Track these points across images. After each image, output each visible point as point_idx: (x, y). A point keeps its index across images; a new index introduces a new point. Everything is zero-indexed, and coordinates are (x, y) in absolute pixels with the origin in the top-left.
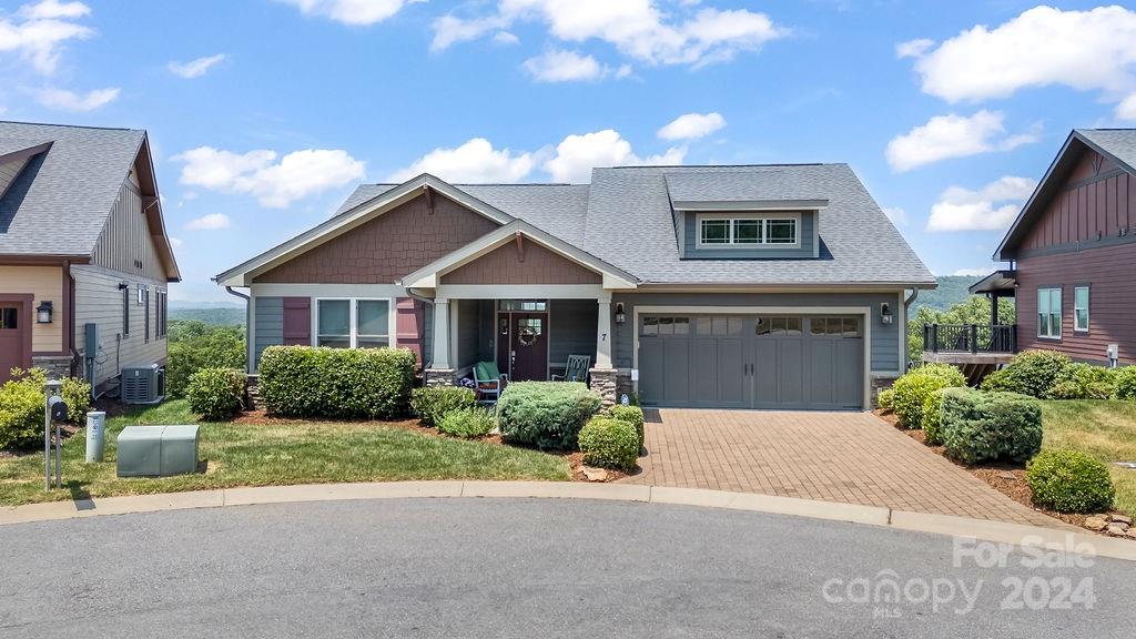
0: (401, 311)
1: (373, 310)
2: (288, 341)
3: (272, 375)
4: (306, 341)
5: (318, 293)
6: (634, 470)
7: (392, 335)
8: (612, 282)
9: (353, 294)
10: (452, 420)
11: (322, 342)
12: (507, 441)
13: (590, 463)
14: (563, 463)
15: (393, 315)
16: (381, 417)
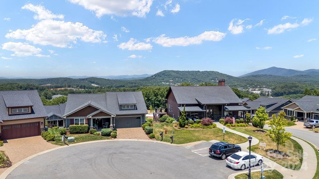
0: (86, 120)
1: (82, 120)
2: (71, 124)
3: (71, 129)
4: (74, 124)
5: (75, 118)
6: (116, 138)
7: (85, 123)
8: (112, 116)
9: (79, 118)
10: (95, 133)
11: (76, 124)
12: (102, 135)
13: (112, 137)
14: (109, 137)
15: (85, 120)
16: (85, 133)
